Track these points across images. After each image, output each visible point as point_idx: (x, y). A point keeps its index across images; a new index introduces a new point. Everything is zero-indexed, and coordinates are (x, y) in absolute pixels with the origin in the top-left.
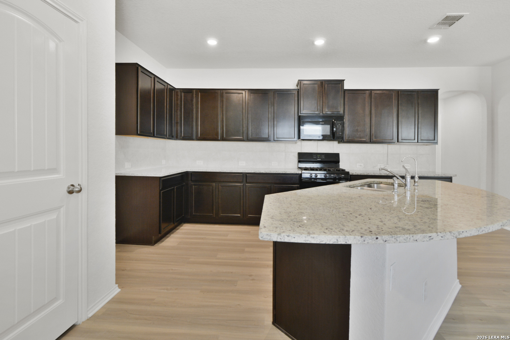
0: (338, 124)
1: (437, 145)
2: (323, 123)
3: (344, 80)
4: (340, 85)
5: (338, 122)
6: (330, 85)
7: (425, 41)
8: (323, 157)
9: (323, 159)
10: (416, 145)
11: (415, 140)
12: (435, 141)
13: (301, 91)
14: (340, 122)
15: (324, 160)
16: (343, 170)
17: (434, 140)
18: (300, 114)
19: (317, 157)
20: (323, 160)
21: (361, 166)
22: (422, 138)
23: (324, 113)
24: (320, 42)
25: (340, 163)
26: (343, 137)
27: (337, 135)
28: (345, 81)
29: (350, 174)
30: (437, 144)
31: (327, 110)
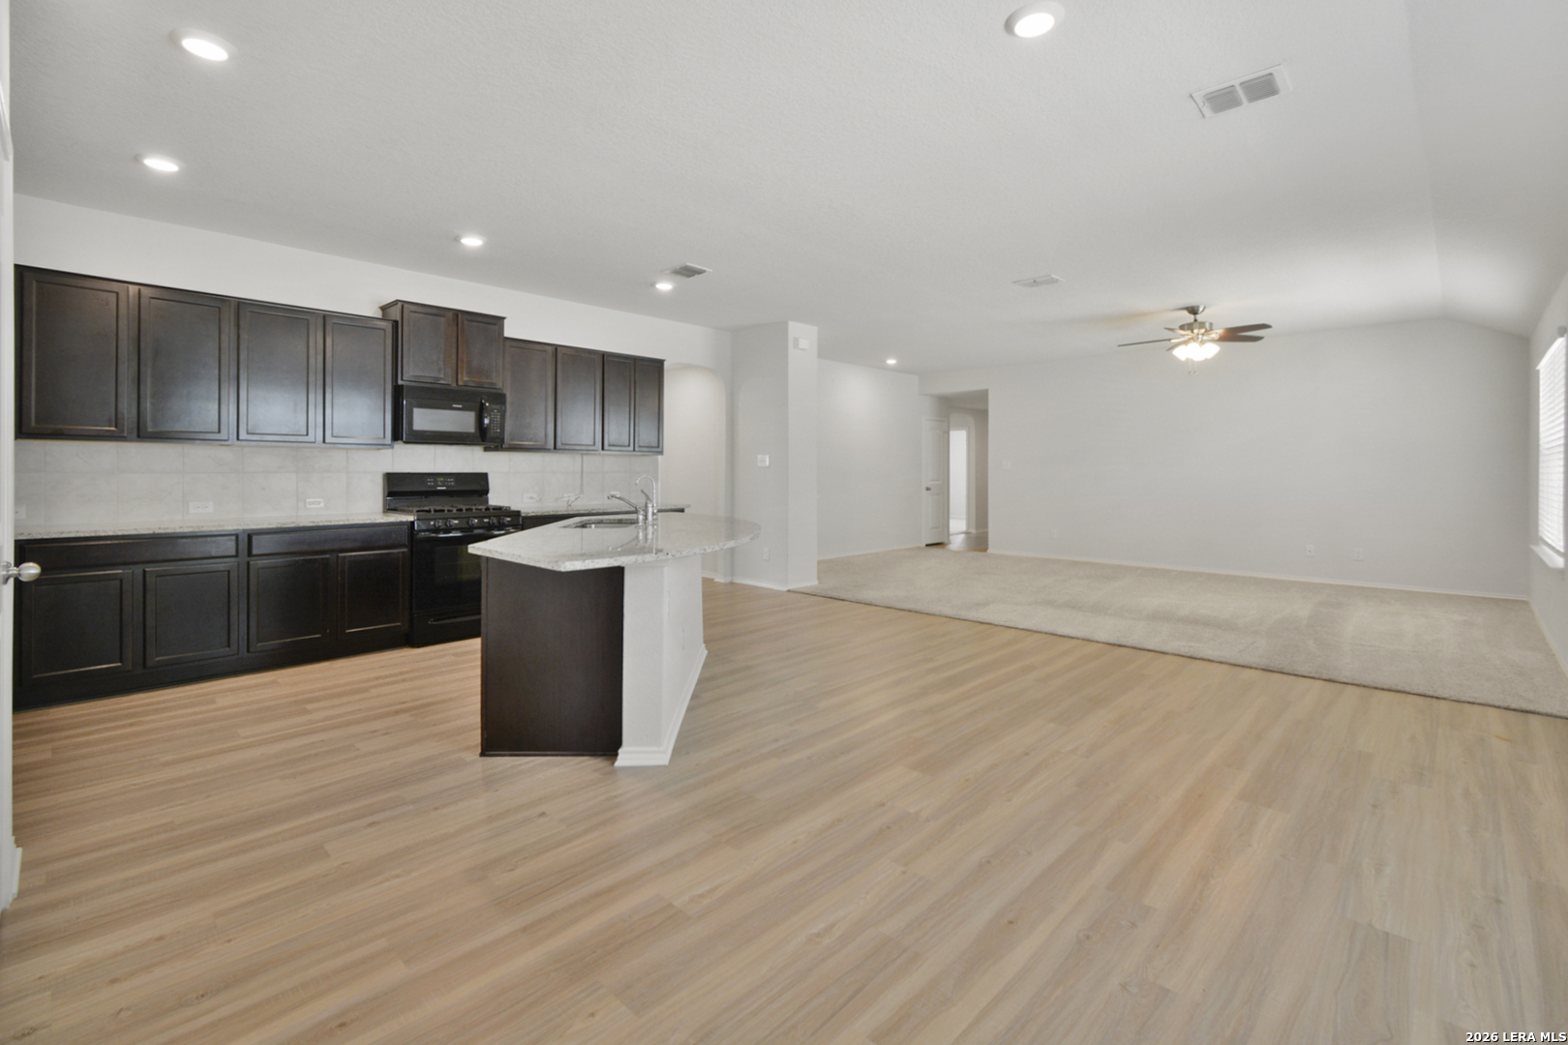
0: (492, 411)
1: (660, 457)
2: (460, 406)
3: (504, 318)
4: (497, 327)
5: (494, 406)
6: (475, 324)
7: (653, 285)
8: (451, 481)
9: (451, 486)
10: (631, 455)
11: (629, 445)
12: (660, 450)
13: (405, 328)
14: (497, 407)
15: (455, 489)
16: (499, 509)
17: (657, 448)
18: (400, 382)
19: (435, 482)
20: (450, 489)
21: (532, 498)
22: (641, 444)
23: (460, 383)
24: (472, 242)
25: (489, 495)
26: (503, 439)
27: (491, 434)
28: (505, 321)
29: (523, 515)
30: (661, 453)
31: (466, 379)
